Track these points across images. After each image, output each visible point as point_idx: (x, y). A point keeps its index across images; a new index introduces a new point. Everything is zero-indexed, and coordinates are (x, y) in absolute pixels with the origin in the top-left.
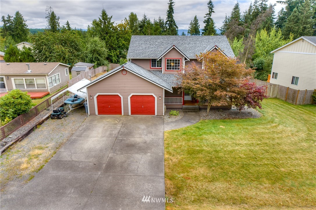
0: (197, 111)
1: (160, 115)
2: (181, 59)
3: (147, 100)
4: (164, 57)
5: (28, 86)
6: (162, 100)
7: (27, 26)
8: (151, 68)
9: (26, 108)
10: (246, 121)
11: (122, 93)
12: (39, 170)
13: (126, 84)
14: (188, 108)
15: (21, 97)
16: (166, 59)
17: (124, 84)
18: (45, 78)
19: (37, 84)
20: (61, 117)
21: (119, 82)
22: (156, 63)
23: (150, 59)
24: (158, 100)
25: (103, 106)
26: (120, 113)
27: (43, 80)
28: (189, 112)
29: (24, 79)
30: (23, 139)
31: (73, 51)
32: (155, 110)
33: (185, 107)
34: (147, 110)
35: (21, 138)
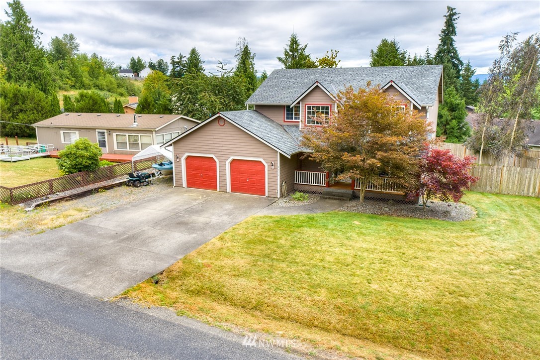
0: (344, 198)
1: (272, 196)
2: (331, 105)
3: (254, 169)
4: (303, 103)
5: (131, 146)
6: (275, 170)
7: (204, 70)
8: (285, 121)
9: (89, 164)
10: (419, 222)
11: (218, 155)
12: (56, 228)
13: (223, 140)
14: (333, 192)
15: (86, 148)
16: (306, 105)
17: (221, 140)
18: (151, 135)
19: (141, 144)
20: (139, 185)
21: (215, 137)
22: (294, 113)
23: (284, 106)
24: (270, 169)
25: (194, 174)
26: (215, 188)
27: (149, 138)
28: (330, 198)
29: (127, 135)
30: (72, 199)
31: (229, 103)
32: (265, 186)
33: (329, 191)
34: (253, 185)
35: (68, 197)
